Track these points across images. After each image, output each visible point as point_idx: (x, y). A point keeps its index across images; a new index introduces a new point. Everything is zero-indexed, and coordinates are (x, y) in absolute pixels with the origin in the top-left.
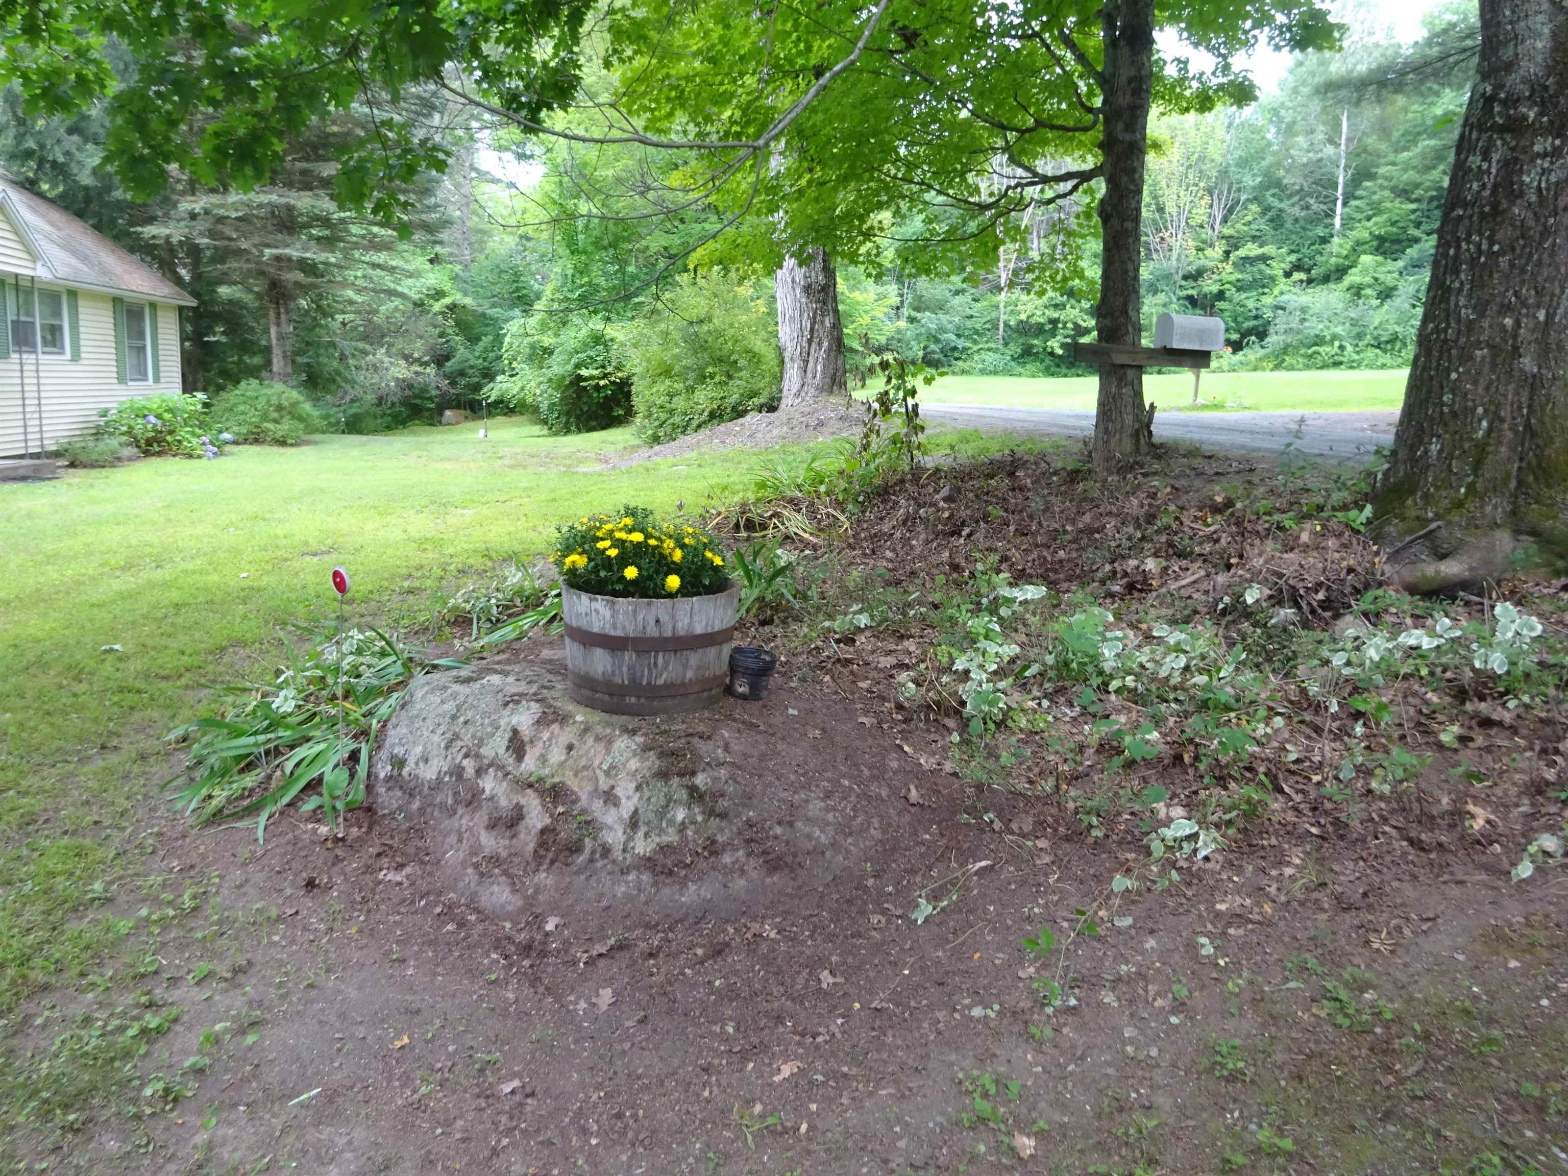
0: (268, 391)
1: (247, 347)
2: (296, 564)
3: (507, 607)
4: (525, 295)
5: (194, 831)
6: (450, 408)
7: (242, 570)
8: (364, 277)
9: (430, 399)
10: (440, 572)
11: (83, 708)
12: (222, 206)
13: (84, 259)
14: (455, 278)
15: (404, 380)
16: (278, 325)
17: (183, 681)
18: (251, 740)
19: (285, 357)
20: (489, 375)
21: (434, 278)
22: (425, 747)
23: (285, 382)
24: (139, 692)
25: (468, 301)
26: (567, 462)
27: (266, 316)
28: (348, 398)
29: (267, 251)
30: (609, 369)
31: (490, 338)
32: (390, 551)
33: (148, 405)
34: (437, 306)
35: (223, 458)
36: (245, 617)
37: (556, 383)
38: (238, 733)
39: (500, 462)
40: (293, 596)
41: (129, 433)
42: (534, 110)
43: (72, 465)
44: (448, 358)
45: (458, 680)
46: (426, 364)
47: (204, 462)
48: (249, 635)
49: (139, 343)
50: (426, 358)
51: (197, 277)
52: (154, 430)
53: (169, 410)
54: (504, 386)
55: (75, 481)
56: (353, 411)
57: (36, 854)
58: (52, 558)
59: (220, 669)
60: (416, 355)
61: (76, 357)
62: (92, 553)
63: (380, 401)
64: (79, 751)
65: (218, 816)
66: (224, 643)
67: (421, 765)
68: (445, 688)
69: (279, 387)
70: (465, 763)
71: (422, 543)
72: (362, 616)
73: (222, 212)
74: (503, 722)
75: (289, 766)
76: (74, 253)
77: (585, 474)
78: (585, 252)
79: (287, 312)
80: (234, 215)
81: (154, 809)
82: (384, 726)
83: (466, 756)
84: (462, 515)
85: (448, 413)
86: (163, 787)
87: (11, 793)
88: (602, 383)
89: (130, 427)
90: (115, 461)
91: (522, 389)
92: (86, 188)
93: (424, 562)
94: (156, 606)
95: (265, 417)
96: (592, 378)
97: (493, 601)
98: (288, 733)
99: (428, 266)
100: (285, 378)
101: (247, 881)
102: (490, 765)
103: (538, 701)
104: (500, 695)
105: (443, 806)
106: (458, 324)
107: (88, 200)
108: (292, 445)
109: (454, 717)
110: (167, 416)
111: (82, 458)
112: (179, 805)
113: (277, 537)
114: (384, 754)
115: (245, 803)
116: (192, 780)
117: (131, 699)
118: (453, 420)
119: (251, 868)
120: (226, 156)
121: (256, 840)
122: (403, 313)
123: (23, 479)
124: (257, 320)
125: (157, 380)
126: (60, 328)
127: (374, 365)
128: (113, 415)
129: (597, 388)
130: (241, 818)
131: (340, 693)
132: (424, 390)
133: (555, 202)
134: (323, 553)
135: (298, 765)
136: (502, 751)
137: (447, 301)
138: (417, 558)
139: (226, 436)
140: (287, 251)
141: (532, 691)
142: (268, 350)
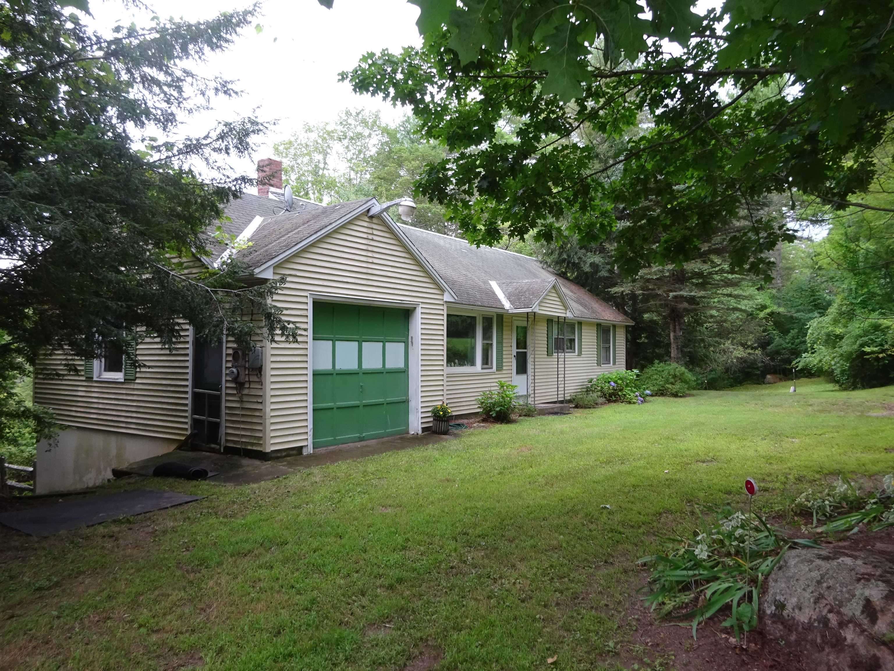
0: (669, 368)
1: (657, 344)
2: (694, 466)
3: (836, 508)
4: (819, 304)
5: (657, 623)
6: (769, 373)
7: (665, 469)
8: (718, 302)
9: (757, 368)
10: (783, 479)
11: (594, 538)
12: (649, 274)
13: (585, 306)
14: (773, 297)
15: (741, 358)
16: (675, 331)
17: (641, 530)
18: (685, 572)
19: (677, 349)
20: (797, 353)
21: (761, 298)
22: (799, 599)
23: (677, 362)
24: (620, 533)
25: (781, 310)
26: (860, 409)
27: (668, 327)
28: (708, 369)
29: (671, 294)
30: (886, 347)
31: (796, 331)
32: (749, 463)
33: (611, 376)
34: (762, 315)
35: (646, 404)
36: (670, 496)
37: (848, 357)
38: (677, 568)
39: (810, 408)
40: (695, 486)
41: (601, 391)
42: (843, 196)
43: (577, 407)
44: (768, 343)
45: (820, 557)
46: (755, 348)
47: (636, 406)
48: (673, 507)
49: (607, 346)
50: (756, 345)
51: (635, 310)
52: (614, 389)
53: (621, 379)
54: (808, 360)
55: (578, 415)
56: (711, 376)
57: (580, 617)
58: (574, 455)
59: (660, 526)
60: (749, 343)
61: (580, 354)
62: (591, 454)
63: (727, 370)
64: (595, 563)
65: (668, 617)
66: (661, 510)
67: (797, 611)
68: (811, 561)
69: (674, 365)
70: (830, 616)
71: (769, 460)
72: (738, 502)
73: (649, 277)
74: (858, 593)
75: (709, 593)
76: (581, 304)
77: (877, 418)
78: (865, 273)
79: (680, 324)
80: (655, 277)
81: (634, 604)
82: (766, 578)
83: (830, 611)
84: (793, 442)
85: (769, 377)
86: (638, 591)
87: (566, 579)
88: (881, 356)
89: (602, 388)
90: (594, 405)
91: (820, 361)
92: (587, 273)
93: (772, 471)
94: (624, 486)
95: (667, 381)
96: (873, 352)
97: (827, 502)
98: (705, 572)
99: (756, 292)
100: (677, 360)
101: (690, 662)
102: (850, 621)
103: (883, 581)
104: (853, 573)
105: (813, 643)
106: (775, 323)
107: (587, 278)
108: (681, 397)
109: (819, 583)
110: (620, 382)
111: (581, 403)
112: (647, 604)
113: (681, 450)
114: (769, 597)
115: (684, 611)
116: (652, 590)
117: (617, 537)
118: (772, 381)
119: (691, 654)
120: (670, 251)
121: (692, 637)
122: (741, 319)
123: (556, 413)
124: (663, 331)
125: (614, 363)
126: (574, 340)
127: (724, 350)
128: (594, 381)
129: (877, 359)
130: (681, 621)
131: (733, 551)
132: (754, 362)
133: (842, 246)
134: (708, 461)
135: (713, 594)
136: (858, 613)
137: (768, 311)
138: (767, 468)
139: (648, 392)
140: (681, 293)
141: (878, 573)
142: (669, 345)
